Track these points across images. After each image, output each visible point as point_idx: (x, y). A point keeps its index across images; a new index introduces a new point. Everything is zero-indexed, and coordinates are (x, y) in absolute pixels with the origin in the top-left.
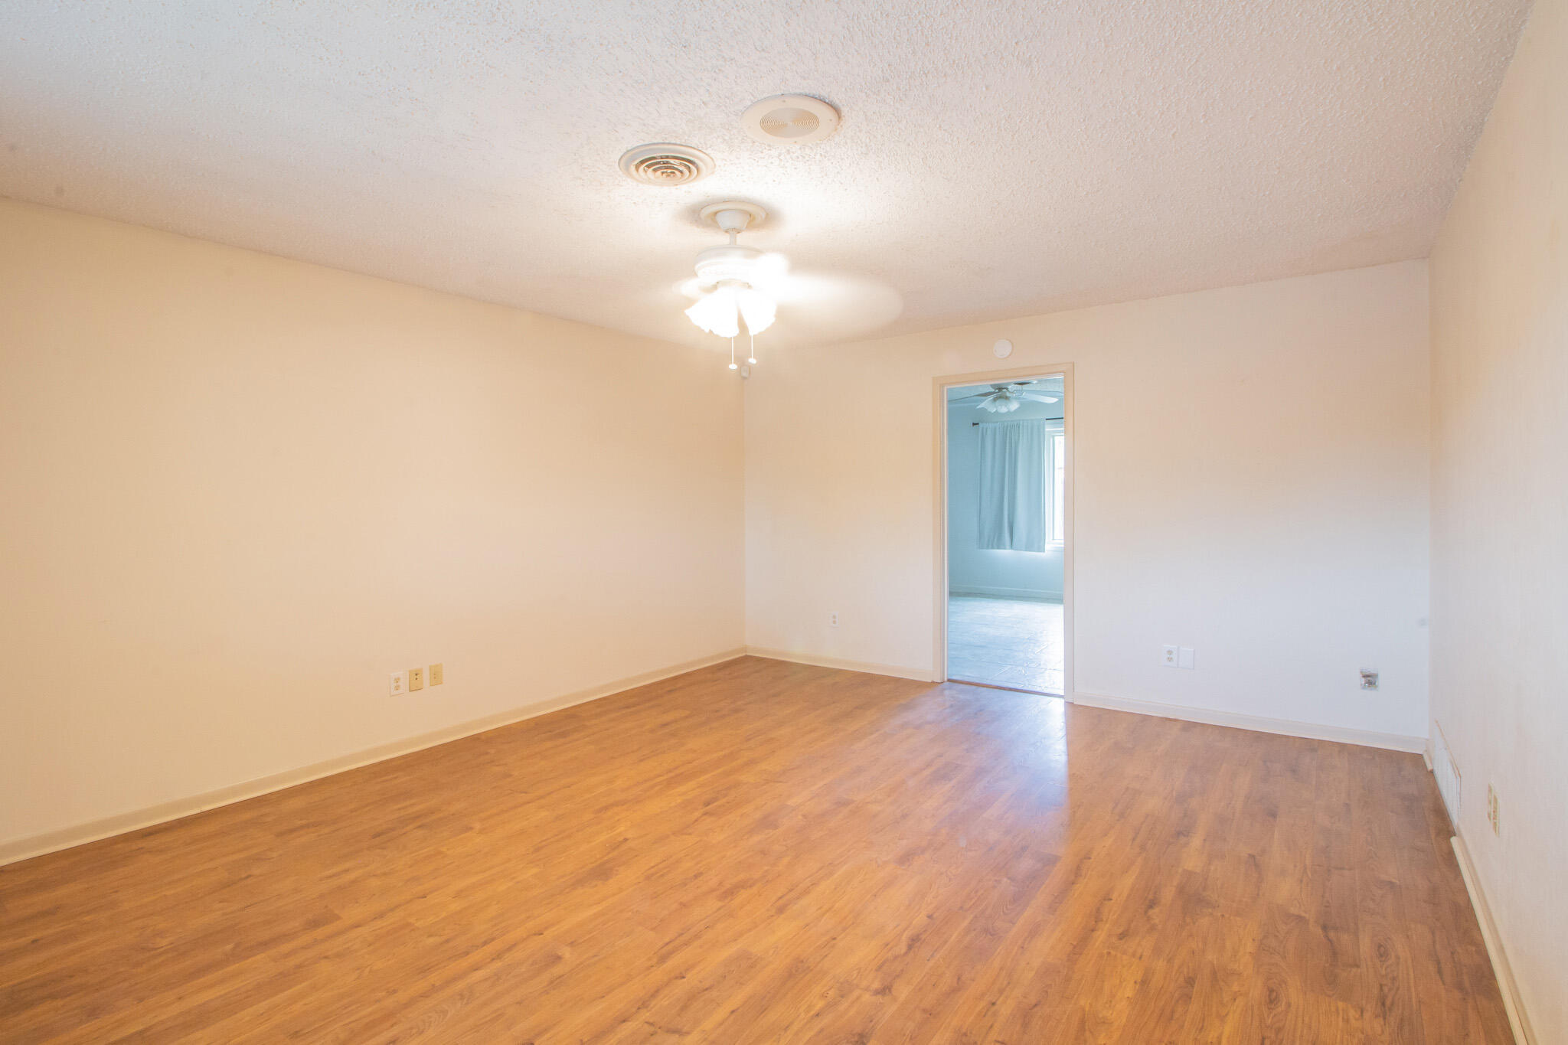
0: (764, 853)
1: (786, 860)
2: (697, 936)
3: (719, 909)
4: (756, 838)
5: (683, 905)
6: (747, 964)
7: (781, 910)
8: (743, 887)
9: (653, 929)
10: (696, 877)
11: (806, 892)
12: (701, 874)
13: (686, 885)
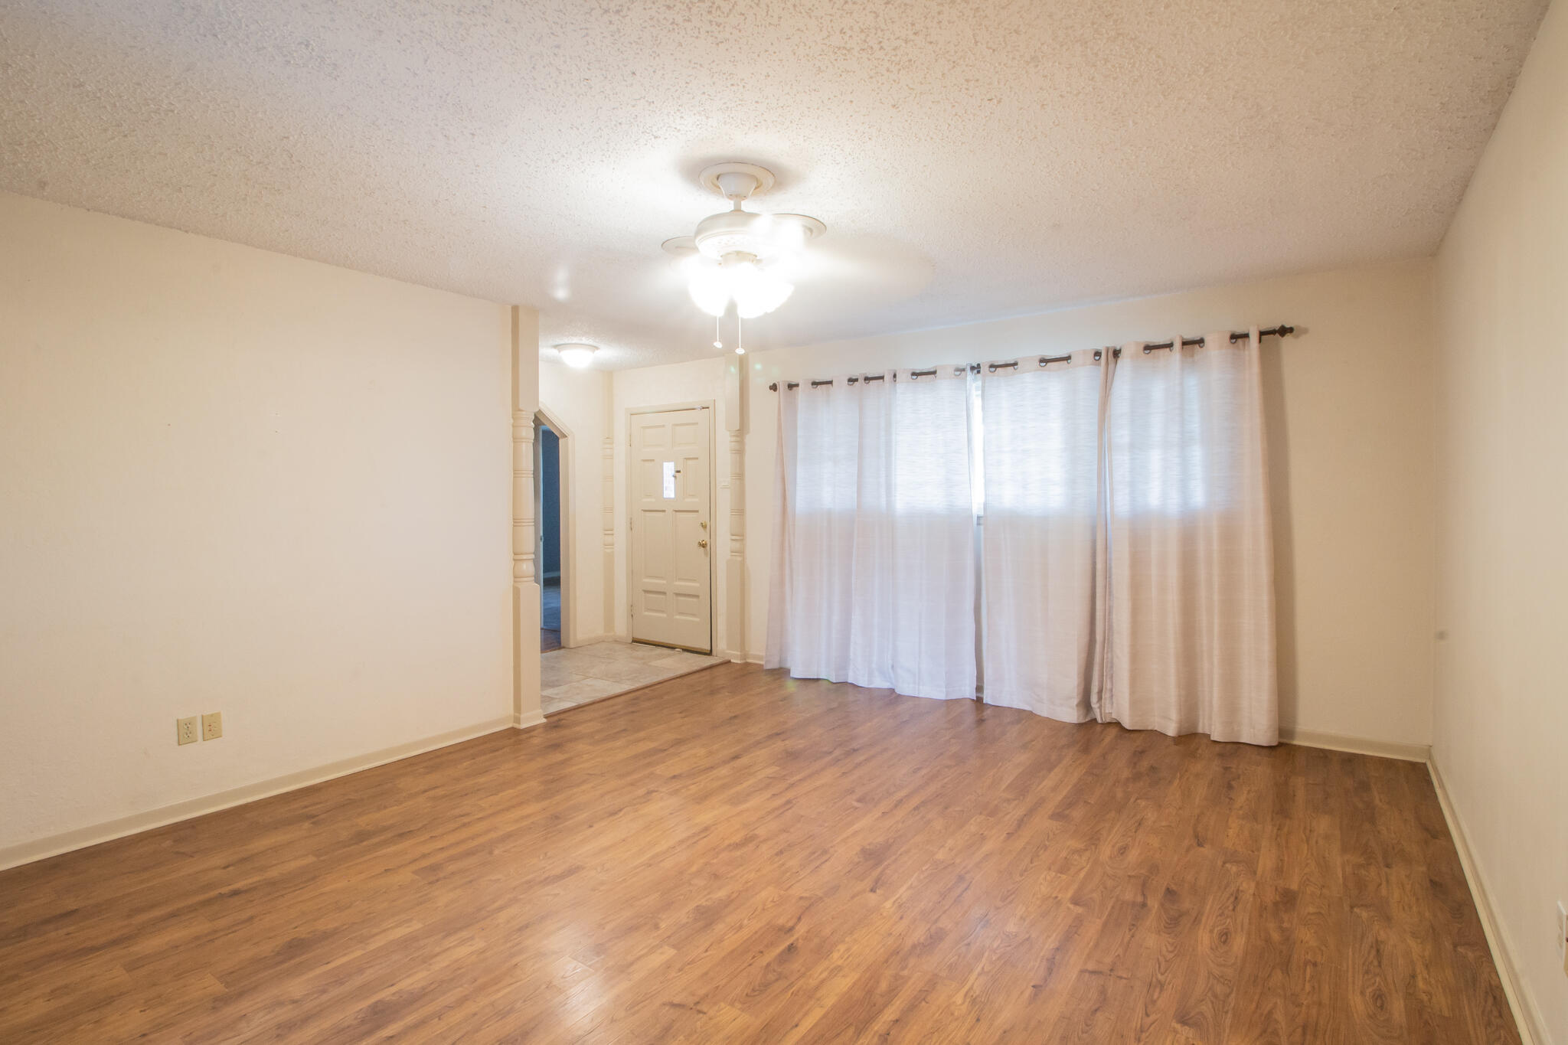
0: (716, 876)
1: (694, 869)
2: (769, 813)
3: (756, 828)
4: (722, 894)
5: (785, 831)
6: (735, 801)
7: (706, 829)
8: (737, 844)
9: (802, 816)
10: (781, 852)
11: (682, 842)
12: (777, 854)
13: (789, 845)
